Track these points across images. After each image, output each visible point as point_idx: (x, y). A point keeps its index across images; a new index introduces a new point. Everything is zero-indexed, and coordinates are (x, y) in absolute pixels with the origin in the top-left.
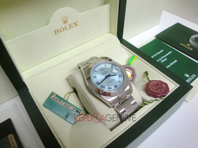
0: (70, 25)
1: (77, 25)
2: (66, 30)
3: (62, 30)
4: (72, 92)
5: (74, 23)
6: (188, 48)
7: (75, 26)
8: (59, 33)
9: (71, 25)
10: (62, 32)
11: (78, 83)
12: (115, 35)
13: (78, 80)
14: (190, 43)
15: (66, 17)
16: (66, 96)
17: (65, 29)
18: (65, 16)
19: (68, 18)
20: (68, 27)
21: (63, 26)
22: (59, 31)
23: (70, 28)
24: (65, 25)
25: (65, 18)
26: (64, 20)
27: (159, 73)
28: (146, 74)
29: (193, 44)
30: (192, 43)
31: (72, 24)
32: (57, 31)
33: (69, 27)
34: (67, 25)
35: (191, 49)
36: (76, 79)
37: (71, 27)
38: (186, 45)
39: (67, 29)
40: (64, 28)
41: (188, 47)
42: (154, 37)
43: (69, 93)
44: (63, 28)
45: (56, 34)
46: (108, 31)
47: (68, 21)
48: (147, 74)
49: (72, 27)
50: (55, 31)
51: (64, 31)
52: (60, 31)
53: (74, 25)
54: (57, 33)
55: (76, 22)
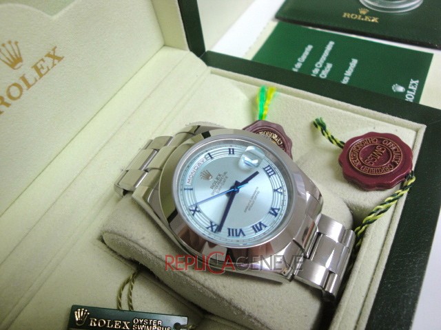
0: (35, 67)
1: (60, 59)
2: (29, 86)
3: (15, 92)
5: (49, 55)
6: (367, 18)
7: (54, 65)
8: (8, 105)
9: (39, 66)
10: (19, 97)
11: (145, 249)
12: (183, 49)
13: (141, 242)
14: (363, 7)
15: (10, 42)
16: (120, 295)
17: (25, 87)
18: (5, 42)
19: (16, 43)
20: (31, 75)
21: (13, 76)
22: (7, 100)
23: (41, 75)
24: (20, 72)
25: (8, 46)
26: (8, 56)
27: (353, 111)
28: (319, 128)
29: (373, 7)
30: (369, 5)
31: (42, 60)
33: (36, 74)
34: (26, 69)
35: (374, 20)
37: (43, 72)
38: (358, 13)
39: (31, 81)
40: (22, 83)
41: (363, 16)
42: (273, 20)
43: (128, 281)
44: (15, 85)
46: (159, 43)
47: (23, 57)
48: (323, 128)
49: (45, 70)
51: (25, 92)
52: (10, 96)
53: (49, 61)
54: (3, 108)
55: (54, 49)
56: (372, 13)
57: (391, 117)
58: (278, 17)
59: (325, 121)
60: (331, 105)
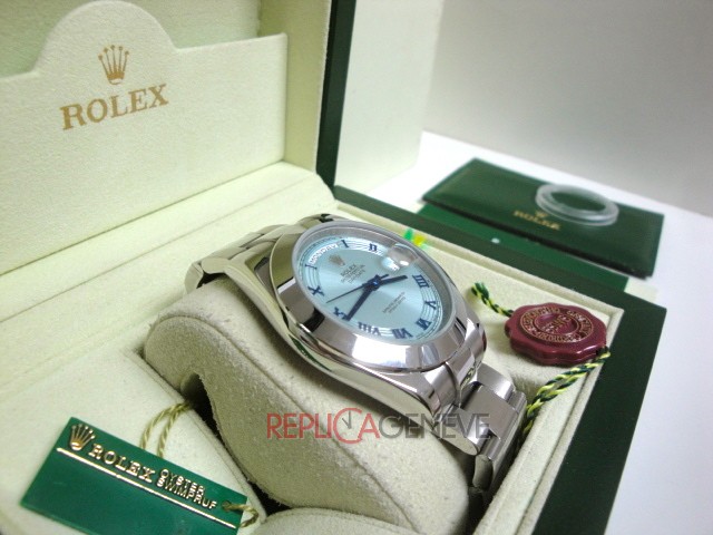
0: (133, 94)
1: (163, 102)
2: (116, 114)
3: (97, 111)
4: (179, 410)
5: (153, 89)
6: (545, 223)
7: (154, 106)
8: (82, 122)
9: (138, 95)
10: (98, 121)
11: (226, 335)
12: (309, 169)
13: (223, 325)
15: (121, 48)
16: (148, 432)
17: (111, 112)
18: (117, 45)
19: (127, 53)
20: (125, 102)
21: (105, 90)
22: (84, 114)
23: (134, 110)
24: (115, 90)
25: (117, 51)
26: (111, 62)
28: (479, 294)
30: (550, 209)
31: (144, 91)
32: (73, 111)
33: (130, 104)
34: (122, 90)
35: (554, 226)
36: (214, 318)
37: (139, 106)
38: (535, 216)
39: (121, 109)
40: (110, 105)
41: (541, 219)
43: (166, 412)
44: (102, 101)
45: (68, 126)
46: (276, 153)
47: (126, 74)
48: (485, 295)
49: (142, 106)
50: (66, 110)
51: (108, 117)
52: (90, 112)
53: (150, 97)
54: (75, 122)
55: (163, 86)
56: (551, 219)
57: (577, 294)
58: (426, 198)
59: (488, 288)
60: (498, 270)
